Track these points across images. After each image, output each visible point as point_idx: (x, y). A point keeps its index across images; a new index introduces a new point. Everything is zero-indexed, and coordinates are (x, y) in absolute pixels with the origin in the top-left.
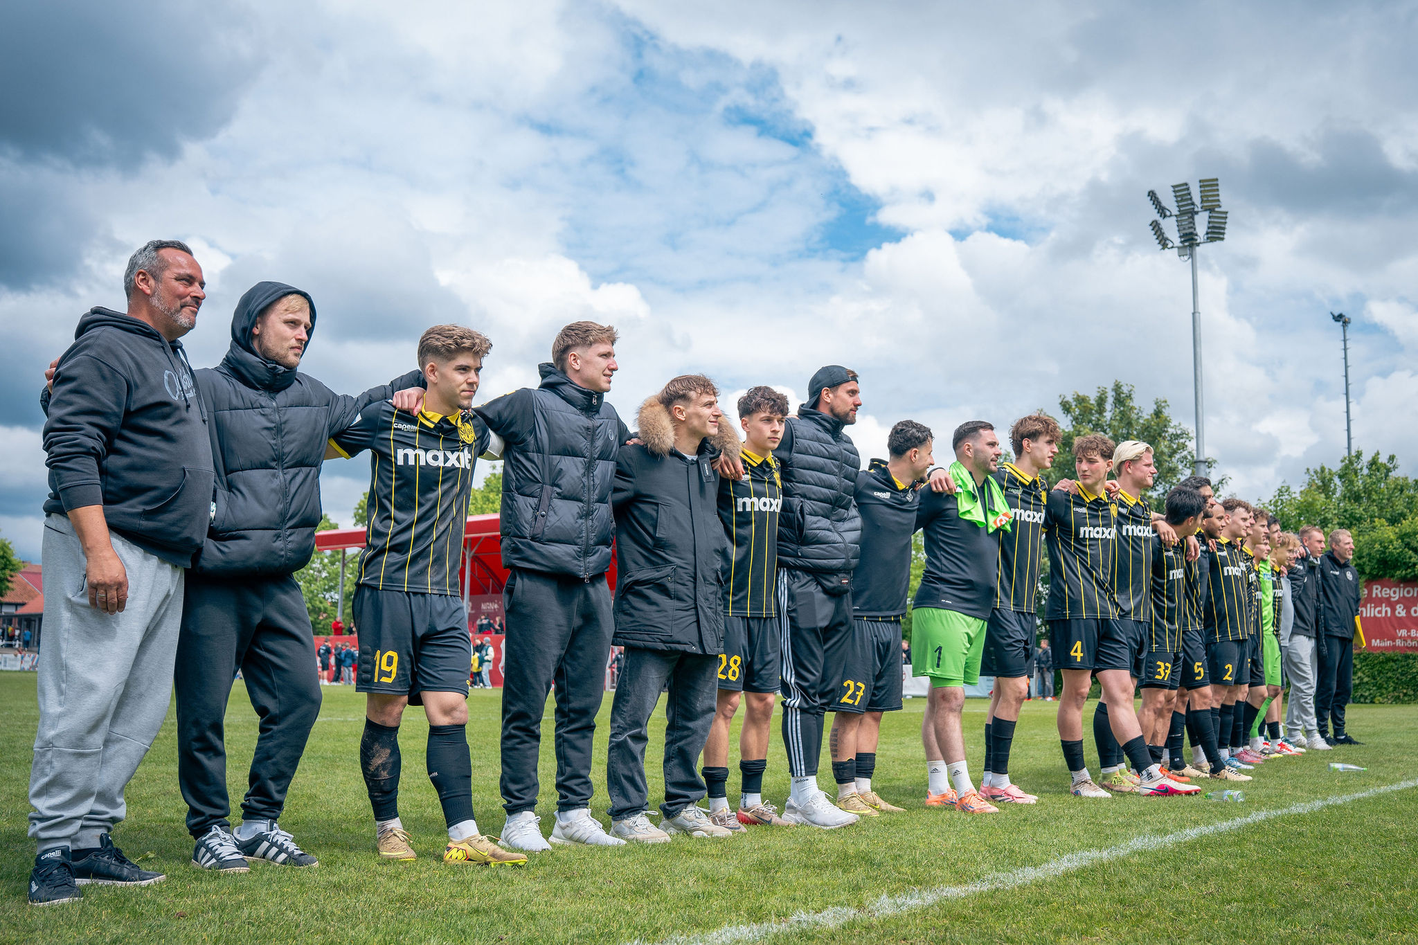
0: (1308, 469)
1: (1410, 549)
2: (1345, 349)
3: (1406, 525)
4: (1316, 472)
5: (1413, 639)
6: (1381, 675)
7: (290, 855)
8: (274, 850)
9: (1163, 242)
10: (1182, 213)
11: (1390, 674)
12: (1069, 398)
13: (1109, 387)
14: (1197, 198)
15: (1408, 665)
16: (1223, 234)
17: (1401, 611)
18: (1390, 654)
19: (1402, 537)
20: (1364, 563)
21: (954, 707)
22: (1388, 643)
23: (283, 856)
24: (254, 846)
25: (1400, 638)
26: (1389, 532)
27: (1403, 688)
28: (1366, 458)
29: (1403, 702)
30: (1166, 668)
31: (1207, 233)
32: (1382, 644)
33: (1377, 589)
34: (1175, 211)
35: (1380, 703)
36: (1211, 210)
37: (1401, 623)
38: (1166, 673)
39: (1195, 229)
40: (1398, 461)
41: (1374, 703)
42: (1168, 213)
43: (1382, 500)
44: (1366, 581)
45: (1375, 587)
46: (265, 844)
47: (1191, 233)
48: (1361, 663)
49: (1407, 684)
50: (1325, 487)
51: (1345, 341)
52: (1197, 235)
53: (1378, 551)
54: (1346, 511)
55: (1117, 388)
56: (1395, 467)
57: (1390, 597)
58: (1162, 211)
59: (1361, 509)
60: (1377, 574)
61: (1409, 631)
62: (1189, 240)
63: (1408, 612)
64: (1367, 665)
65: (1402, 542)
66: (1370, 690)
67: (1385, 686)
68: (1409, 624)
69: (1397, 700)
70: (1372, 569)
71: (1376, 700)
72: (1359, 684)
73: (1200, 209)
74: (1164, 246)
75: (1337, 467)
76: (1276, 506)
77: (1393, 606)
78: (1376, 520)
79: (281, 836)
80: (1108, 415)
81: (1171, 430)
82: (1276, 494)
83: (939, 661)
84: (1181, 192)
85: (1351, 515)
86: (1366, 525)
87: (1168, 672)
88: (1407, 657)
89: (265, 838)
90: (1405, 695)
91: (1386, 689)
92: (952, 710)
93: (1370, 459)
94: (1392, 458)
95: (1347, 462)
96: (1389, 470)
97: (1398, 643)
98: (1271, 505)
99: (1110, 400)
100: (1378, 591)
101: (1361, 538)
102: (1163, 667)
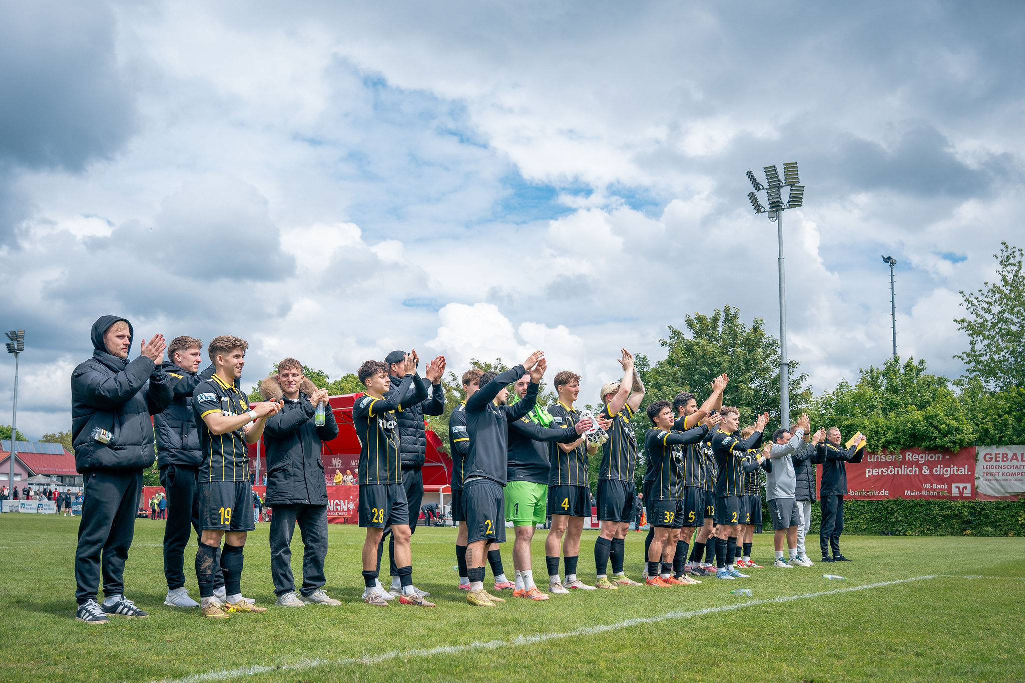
0: (861, 370)
1: (932, 427)
2: (892, 282)
3: (930, 410)
4: (867, 372)
5: (934, 490)
6: (911, 515)
7: (135, 611)
8: (126, 609)
9: (758, 208)
10: (771, 187)
11: (917, 515)
12: (693, 317)
13: (722, 309)
14: (781, 176)
15: (930, 509)
16: (801, 202)
17: (926, 471)
18: (918, 500)
19: (927, 418)
20: (900, 437)
21: (526, 537)
22: (917, 493)
23: (131, 612)
24: (115, 609)
25: (925, 489)
26: (918, 415)
27: (927, 525)
28: (902, 362)
29: (926, 535)
30: (671, 515)
31: (789, 202)
32: (912, 494)
33: (909, 455)
34: (766, 186)
35: (910, 535)
36: (792, 185)
37: (926, 479)
38: (670, 519)
39: (780, 199)
40: (926, 364)
41: (906, 535)
42: (761, 187)
43: (913, 392)
44: (901, 449)
45: (907, 453)
46: (121, 607)
47: (778, 202)
48: (897, 507)
49: (930, 522)
50: (873, 383)
51: (892, 276)
52: (782, 203)
53: (910, 428)
54: (888, 400)
55: (727, 310)
56: (924, 369)
57: (918, 460)
58: (757, 186)
59: (899, 398)
60: (909, 445)
61: (931, 485)
62: (776, 207)
63: (931, 472)
64: (901, 509)
65: (927, 422)
66: (903, 526)
67: (914, 523)
68: (932, 480)
69: (923, 533)
70: (905, 441)
71: (907, 533)
72: (895, 522)
73: (784, 185)
74: (759, 211)
75: (882, 368)
76: (837, 396)
77: (920, 467)
78: (909, 406)
79: (128, 602)
80: (720, 330)
81: (765, 341)
82: (838, 387)
83: (517, 512)
84: (771, 171)
85: (891, 402)
86: (902, 409)
87: (672, 517)
88: (930, 503)
89: (121, 604)
90: (928, 529)
91: (915, 525)
92: (525, 540)
93: (906, 362)
94: (922, 362)
95: (889, 364)
96: (920, 371)
97: (924, 493)
98: (834, 395)
99: (722, 319)
100: (910, 457)
101: (898, 419)
102: (669, 515)
